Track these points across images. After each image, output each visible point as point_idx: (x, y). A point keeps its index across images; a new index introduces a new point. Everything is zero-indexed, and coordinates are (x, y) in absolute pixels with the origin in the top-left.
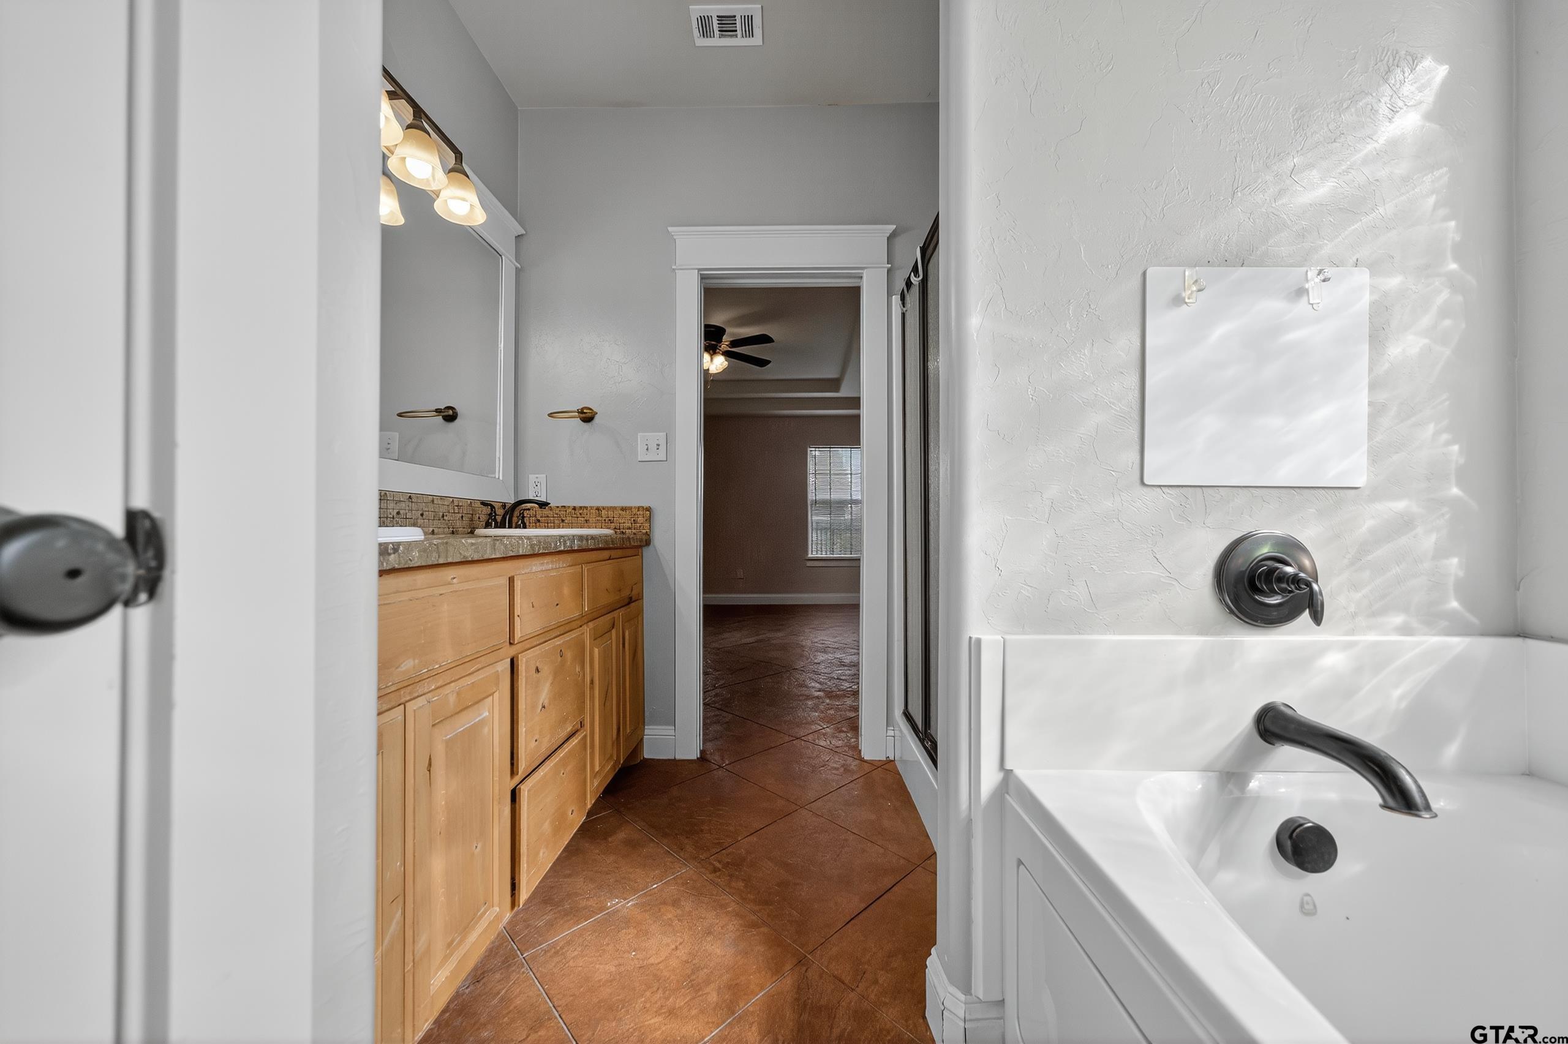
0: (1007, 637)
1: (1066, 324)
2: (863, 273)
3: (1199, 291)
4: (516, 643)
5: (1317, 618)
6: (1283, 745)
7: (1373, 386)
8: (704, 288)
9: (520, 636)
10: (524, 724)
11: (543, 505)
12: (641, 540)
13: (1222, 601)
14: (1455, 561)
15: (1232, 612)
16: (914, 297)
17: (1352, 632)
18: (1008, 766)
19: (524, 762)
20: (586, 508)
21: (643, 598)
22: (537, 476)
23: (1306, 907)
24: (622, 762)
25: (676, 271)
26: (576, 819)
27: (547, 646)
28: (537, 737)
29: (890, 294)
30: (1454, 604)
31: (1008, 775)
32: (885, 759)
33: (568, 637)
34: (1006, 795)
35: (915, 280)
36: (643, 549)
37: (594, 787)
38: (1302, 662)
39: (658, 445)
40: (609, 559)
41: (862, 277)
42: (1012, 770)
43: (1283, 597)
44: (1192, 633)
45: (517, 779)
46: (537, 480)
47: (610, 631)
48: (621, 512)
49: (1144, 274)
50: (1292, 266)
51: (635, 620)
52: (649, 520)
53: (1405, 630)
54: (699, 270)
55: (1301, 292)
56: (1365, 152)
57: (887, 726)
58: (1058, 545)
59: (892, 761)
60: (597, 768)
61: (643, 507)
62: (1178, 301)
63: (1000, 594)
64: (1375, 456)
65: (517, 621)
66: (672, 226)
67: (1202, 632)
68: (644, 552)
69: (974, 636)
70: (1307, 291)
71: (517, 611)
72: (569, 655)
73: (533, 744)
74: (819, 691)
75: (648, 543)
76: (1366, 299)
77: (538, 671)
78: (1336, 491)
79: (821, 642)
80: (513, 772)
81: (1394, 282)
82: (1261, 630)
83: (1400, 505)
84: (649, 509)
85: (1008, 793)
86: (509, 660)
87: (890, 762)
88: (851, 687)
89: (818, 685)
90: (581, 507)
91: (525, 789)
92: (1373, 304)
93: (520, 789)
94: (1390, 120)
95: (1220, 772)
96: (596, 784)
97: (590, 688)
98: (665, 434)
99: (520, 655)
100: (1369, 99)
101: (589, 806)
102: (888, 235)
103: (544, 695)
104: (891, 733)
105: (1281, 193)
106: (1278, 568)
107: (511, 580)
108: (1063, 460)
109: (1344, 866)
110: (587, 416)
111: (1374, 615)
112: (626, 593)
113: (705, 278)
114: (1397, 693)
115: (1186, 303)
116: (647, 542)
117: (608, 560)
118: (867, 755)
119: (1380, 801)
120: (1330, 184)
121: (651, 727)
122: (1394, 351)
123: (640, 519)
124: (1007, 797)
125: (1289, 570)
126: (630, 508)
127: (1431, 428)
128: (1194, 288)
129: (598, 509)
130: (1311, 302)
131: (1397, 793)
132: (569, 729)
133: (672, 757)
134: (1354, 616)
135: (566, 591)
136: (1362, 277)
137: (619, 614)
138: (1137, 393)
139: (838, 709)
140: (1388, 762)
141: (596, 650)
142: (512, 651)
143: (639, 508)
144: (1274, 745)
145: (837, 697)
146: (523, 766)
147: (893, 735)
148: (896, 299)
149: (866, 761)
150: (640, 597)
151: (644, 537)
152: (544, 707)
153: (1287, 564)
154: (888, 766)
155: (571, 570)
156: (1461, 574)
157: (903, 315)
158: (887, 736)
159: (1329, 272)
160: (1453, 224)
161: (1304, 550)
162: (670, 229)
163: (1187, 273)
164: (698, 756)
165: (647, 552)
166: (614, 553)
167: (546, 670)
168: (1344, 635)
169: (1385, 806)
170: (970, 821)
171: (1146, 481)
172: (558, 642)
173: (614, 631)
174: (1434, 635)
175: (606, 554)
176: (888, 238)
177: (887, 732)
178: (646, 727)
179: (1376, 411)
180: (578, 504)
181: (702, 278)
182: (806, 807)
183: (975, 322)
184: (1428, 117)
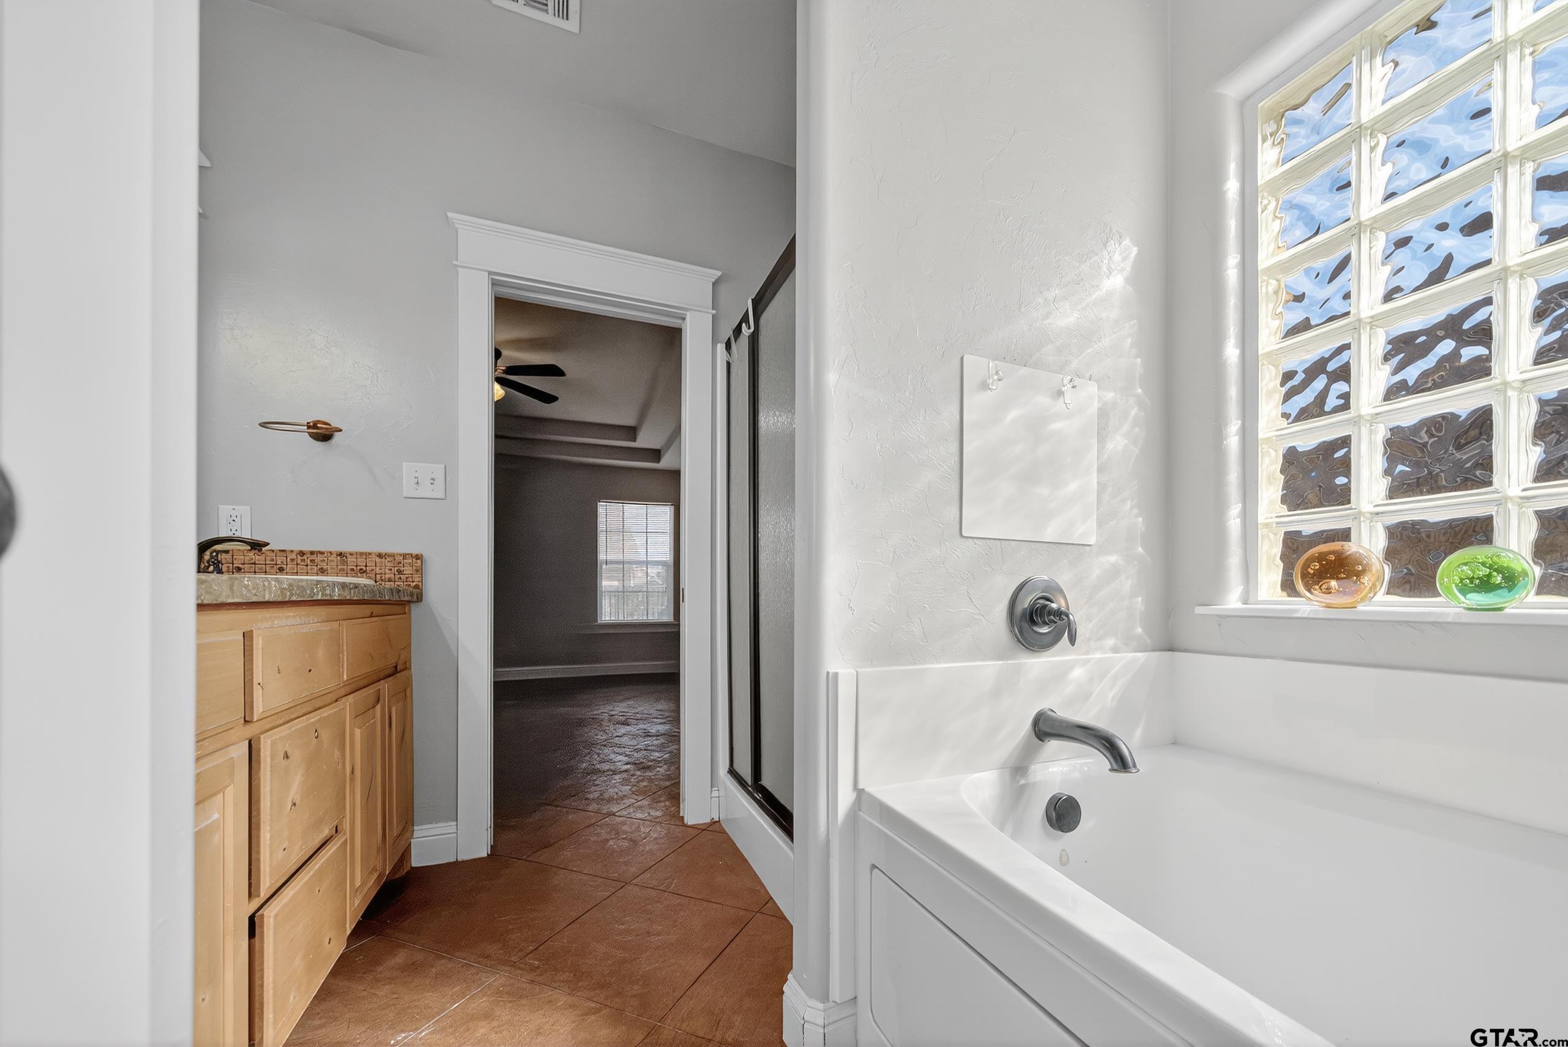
0: (860, 670)
1: (905, 391)
2: (686, 315)
3: (1000, 380)
4: (255, 720)
5: (1072, 640)
6: (1049, 741)
7: (1101, 470)
8: (495, 297)
9: (261, 711)
10: (268, 828)
11: (256, 546)
12: (412, 595)
13: (1012, 631)
14: (1140, 599)
15: (1019, 641)
16: (741, 348)
17: (1087, 653)
18: (861, 786)
19: (268, 879)
20: (322, 553)
21: (410, 669)
22: (234, 507)
23: (1063, 859)
24: (387, 874)
25: (460, 269)
26: (336, 949)
27: (299, 724)
28: (286, 845)
29: (715, 342)
30: (1140, 630)
31: (860, 793)
32: (709, 821)
33: (325, 713)
34: (859, 811)
35: (746, 331)
36: (412, 604)
37: (355, 906)
38: (1060, 675)
39: (433, 479)
40: (371, 616)
41: (684, 319)
42: (863, 789)
43: (1050, 628)
44: (992, 659)
45: (256, 903)
46: (234, 513)
47: (374, 707)
48: (378, 560)
49: (962, 359)
50: (1053, 372)
51: (404, 694)
52: (419, 571)
53: (1115, 650)
54: (490, 273)
55: (1060, 393)
56: (1094, 296)
57: (712, 788)
58: (899, 587)
59: (717, 822)
60: (358, 883)
61: (411, 555)
62: (984, 386)
63: (853, 631)
64: (1100, 524)
65: (258, 692)
66: (451, 212)
67: (1000, 658)
68: (412, 609)
69: (831, 671)
70: (1063, 392)
71: (258, 677)
72: (325, 735)
73: (281, 854)
74: (627, 764)
75: (419, 598)
76: (1096, 405)
77: (287, 757)
78: (1080, 547)
79: (621, 714)
80: (252, 890)
81: (1110, 396)
82: (1036, 654)
83: (1113, 559)
84: (418, 557)
85: (859, 810)
86: (247, 742)
87: (714, 823)
88: (662, 756)
89: (626, 759)
90: (312, 553)
91: (270, 914)
92: (1099, 409)
93: (262, 915)
94: (1108, 277)
95: (1011, 767)
96: (357, 902)
97: (350, 778)
98: (443, 466)
99: (262, 736)
100: (1095, 258)
101: (349, 932)
102: (713, 280)
103: (294, 791)
104: (715, 794)
105: (1047, 316)
106: (1047, 605)
107: (247, 636)
108: (903, 511)
109: (1086, 822)
110: (323, 434)
111: (1099, 639)
112: (391, 661)
113: (497, 285)
114: (1111, 695)
115: (990, 389)
116: (417, 596)
117: (369, 617)
118: (690, 820)
119: (1110, 767)
120: (1076, 315)
121: (420, 827)
122: (1110, 446)
123: (408, 570)
124: (861, 813)
125: (1054, 606)
126: (393, 556)
127: (1129, 504)
128: (996, 377)
129: (340, 554)
130: (1066, 402)
131: (1120, 761)
132: (326, 832)
133: (453, 859)
134: (1089, 639)
135: (321, 653)
136: (1092, 388)
137: (385, 686)
138: (957, 458)
139: (650, 780)
140: (1112, 738)
141: (358, 732)
142: (250, 731)
143: (405, 556)
144: (1043, 741)
145: (648, 768)
146: (266, 886)
147: (718, 796)
148: (721, 348)
149: (689, 827)
150: (407, 667)
151: (416, 591)
152: (294, 804)
153: (1052, 602)
154: (714, 828)
155: (326, 627)
156: (1143, 609)
157: (729, 364)
158: (711, 798)
159: (1077, 381)
160: (1139, 360)
161: (1061, 592)
162: (449, 214)
163: (991, 364)
164: (489, 853)
165: (415, 610)
166: (377, 609)
167: (296, 755)
168: (1084, 655)
169: (1112, 770)
170: (828, 841)
171: (964, 534)
172: (314, 718)
173: (378, 707)
174: (1130, 652)
175: (367, 610)
176: (713, 284)
177: (711, 793)
178: (415, 828)
179: (1102, 488)
180: (306, 548)
181: (493, 284)
182: (634, 881)
183: (832, 378)
184: (1127, 280)
